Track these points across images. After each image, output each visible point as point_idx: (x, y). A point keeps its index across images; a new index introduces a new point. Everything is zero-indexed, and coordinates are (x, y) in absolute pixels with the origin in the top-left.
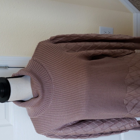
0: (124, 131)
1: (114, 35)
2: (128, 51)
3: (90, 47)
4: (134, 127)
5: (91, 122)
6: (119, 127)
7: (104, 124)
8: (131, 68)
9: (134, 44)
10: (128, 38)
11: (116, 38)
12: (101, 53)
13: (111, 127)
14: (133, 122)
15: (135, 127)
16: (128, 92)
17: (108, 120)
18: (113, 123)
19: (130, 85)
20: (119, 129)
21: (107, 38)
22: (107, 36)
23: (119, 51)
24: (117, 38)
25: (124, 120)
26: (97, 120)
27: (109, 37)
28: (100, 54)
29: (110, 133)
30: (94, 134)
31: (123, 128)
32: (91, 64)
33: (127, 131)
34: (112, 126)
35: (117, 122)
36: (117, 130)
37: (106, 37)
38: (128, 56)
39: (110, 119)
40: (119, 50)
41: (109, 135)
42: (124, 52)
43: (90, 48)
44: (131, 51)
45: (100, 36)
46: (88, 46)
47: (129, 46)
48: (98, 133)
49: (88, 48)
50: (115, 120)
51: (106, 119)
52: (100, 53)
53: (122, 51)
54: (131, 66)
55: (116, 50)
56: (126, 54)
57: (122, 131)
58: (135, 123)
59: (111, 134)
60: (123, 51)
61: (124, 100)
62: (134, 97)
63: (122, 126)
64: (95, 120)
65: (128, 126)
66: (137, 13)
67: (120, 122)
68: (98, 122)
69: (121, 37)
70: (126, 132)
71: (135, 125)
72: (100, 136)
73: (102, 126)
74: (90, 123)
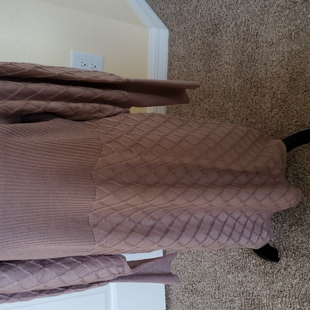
0: (97, 285)
1: (80, 72)
2: (110, 108)
3: (17, 92)
4: (119, 275)
5: (13, 267)
6: (82, 275)
7: (47, 269)
8: (108, 145)
9: (126, 93)
10: (111, 79)
11: (81, 78)
12: (41, 109)
13: (63, 277)
14: (115, 263)
15: (121, 275)
16: (97, 197)
17: (57, 260)
18: (68, 268)
19: (103, 183)
20: (83, 280)
21: (60, 75)
22: (61, 72)
23: (89, 106)
24: (85, 77)
25: (97, 260)
26: (29, 260)
27: (65, 74)
28: (38, 110)
29: (62, 289)
30: (23, 293)
31: (91, 278)
32: (11, 133)
33: (104, 285)
34: (64, 274)
35: (79, 264)
36: (78, 282)
37: (57, 72)
38: (109, 119)
39: (63, 258)
40: (90, 104)
41: (58, 294)
42: (100, 111)
43: (17, 95)
44: (118, 109)
45: (44, 71)
46: (12, 92)
47: (114, 97)
48: (33, 291)
49: (12, 95)
50: (75, 260)
51: (52, 259)
52: (39, 107)
53: (95, 108)
54: (108, 143)
55: (80, 105)
56: (105, 115)
57: (92, 284)
58: (122, 266)
59: (62, 291)
60: (98, 109)
61: (90, 215)
62: (112, 209)
63: (88, 274)
64: (26, 261)
65: (103, 274)
66: (158, 29)
67: (85, 265)
68: (33, 266)
69: (94, 75)
70: (102, 286)
71: (120, 270)
72: (35, 296)
73: (39, 274)
74: (10, 268)
